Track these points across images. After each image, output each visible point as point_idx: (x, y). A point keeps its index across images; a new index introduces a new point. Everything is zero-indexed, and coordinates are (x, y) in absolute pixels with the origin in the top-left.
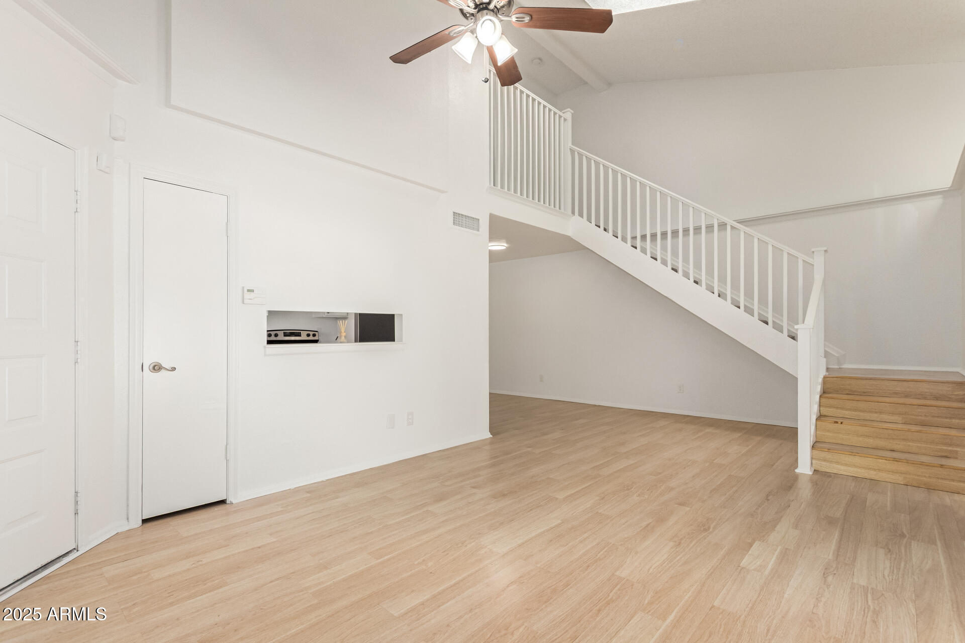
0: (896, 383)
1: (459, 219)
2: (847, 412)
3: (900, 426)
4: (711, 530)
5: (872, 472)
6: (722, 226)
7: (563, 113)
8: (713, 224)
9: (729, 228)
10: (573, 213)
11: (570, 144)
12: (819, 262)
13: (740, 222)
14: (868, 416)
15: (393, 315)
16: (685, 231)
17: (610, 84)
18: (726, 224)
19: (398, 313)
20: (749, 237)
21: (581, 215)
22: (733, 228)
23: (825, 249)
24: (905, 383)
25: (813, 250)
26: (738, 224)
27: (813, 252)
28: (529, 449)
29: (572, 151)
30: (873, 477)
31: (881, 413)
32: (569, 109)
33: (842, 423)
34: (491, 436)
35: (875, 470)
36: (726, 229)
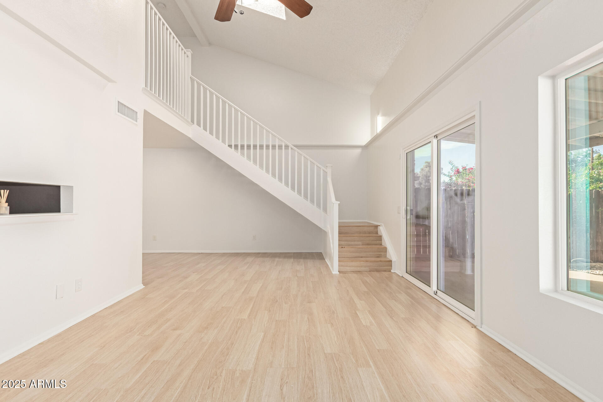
0: (356, 227)
1: (122, 108)
2: (343, 242)
3: (361, 246)
4: (335, 312)
5: (359, 268)
6: (287, 147)
7: (187, 51)
8: (282, 145)
9: (290, 148)
10: (193, 121)
11: (190, 74)
12: (329, 171)
13: (295, 146)
14: (353, 243)
15: (58, 187)
16: (261, 146)
17: (210, 44)
18: (288, 146)
19: (62, 185)
20: (300, 155)
21: (199, 124)
22: (292, 148)
23: (332, 165)
24: (360, 227)
25: (327, 165)
26: (294, 147)
27: (327, 166)
28: (186, 290)
29: (192, 80)
30: (359, 270)
31: (355, 241)
32: (190, 50)
33: (344, 247)
34: (144, 287)
35: (359, 267)
36: (289, 149)
